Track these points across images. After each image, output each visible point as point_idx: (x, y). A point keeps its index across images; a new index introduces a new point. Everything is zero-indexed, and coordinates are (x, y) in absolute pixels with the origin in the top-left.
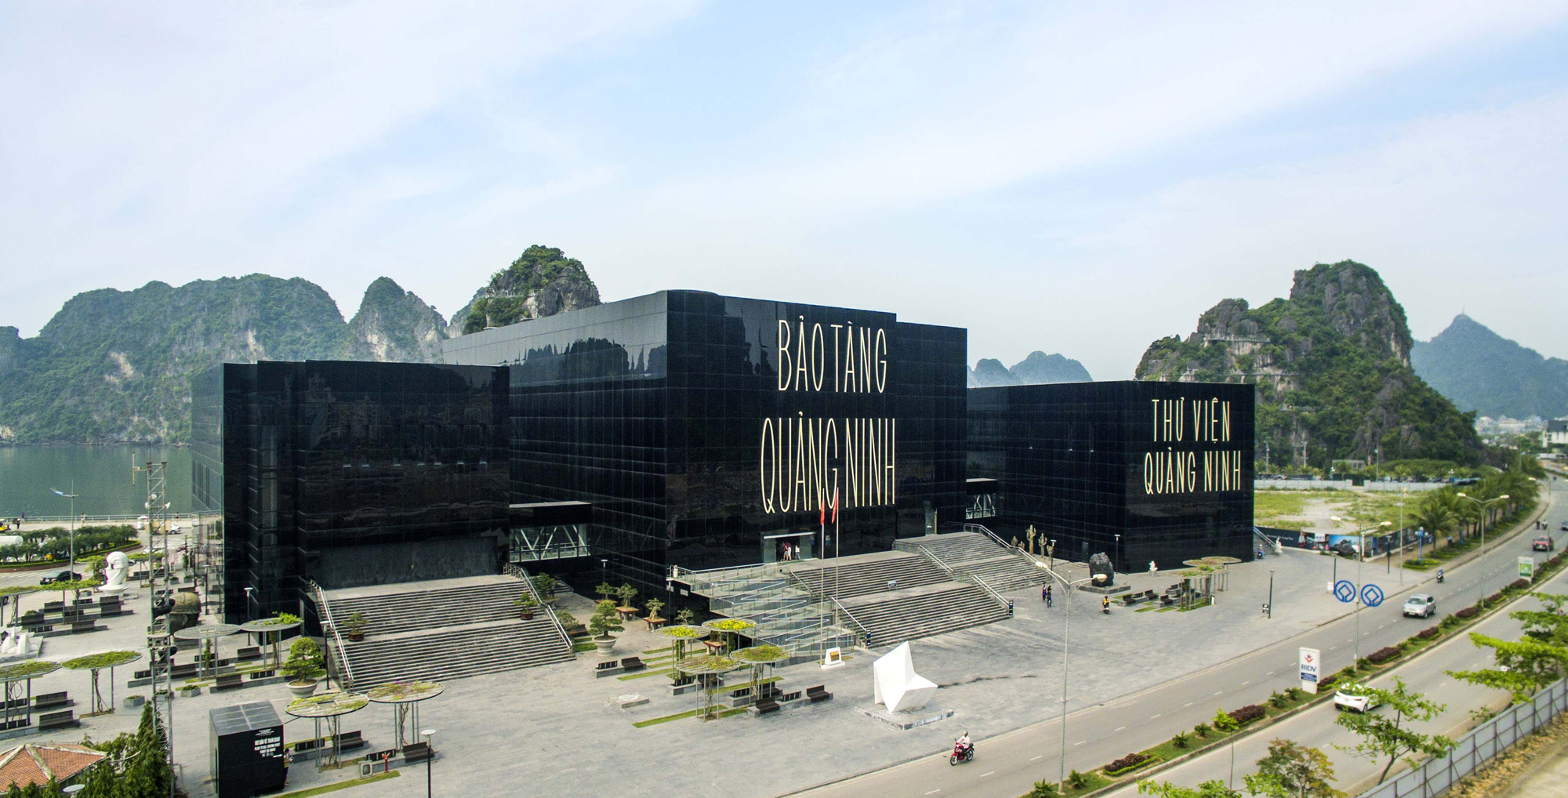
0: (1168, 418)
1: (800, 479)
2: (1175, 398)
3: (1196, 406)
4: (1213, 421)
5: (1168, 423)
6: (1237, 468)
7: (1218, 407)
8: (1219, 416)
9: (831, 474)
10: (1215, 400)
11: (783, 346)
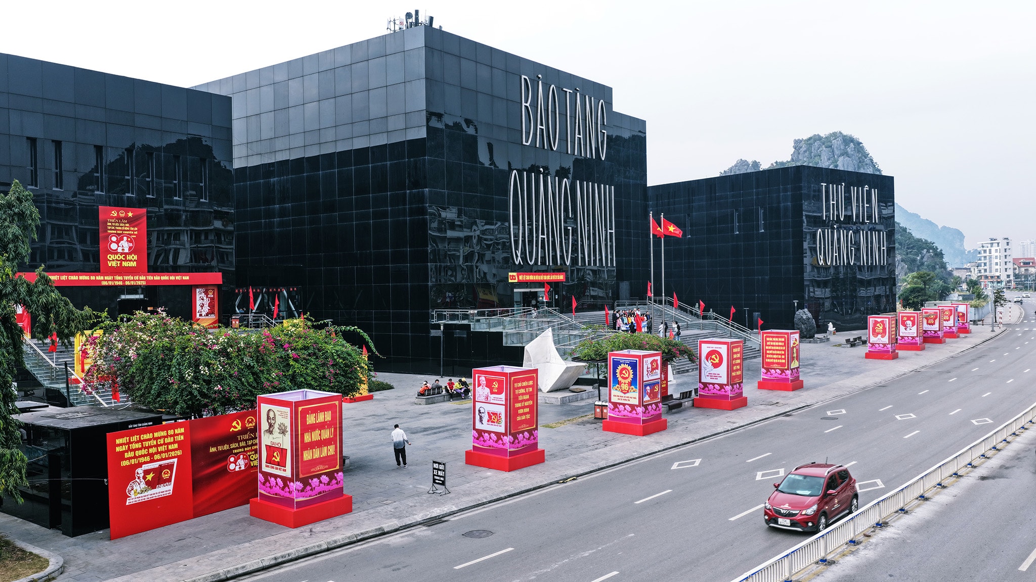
0: (833, 201)
1: (542, 233)
2: (838, 183)
3: (854, 190)
4: (866, 205)
5: (833, 204)
6: (883, 247)
7: (869, 194)
8: (869, 201)
9: (567, 231)
10: (866, 188)
11: (526, 102)
